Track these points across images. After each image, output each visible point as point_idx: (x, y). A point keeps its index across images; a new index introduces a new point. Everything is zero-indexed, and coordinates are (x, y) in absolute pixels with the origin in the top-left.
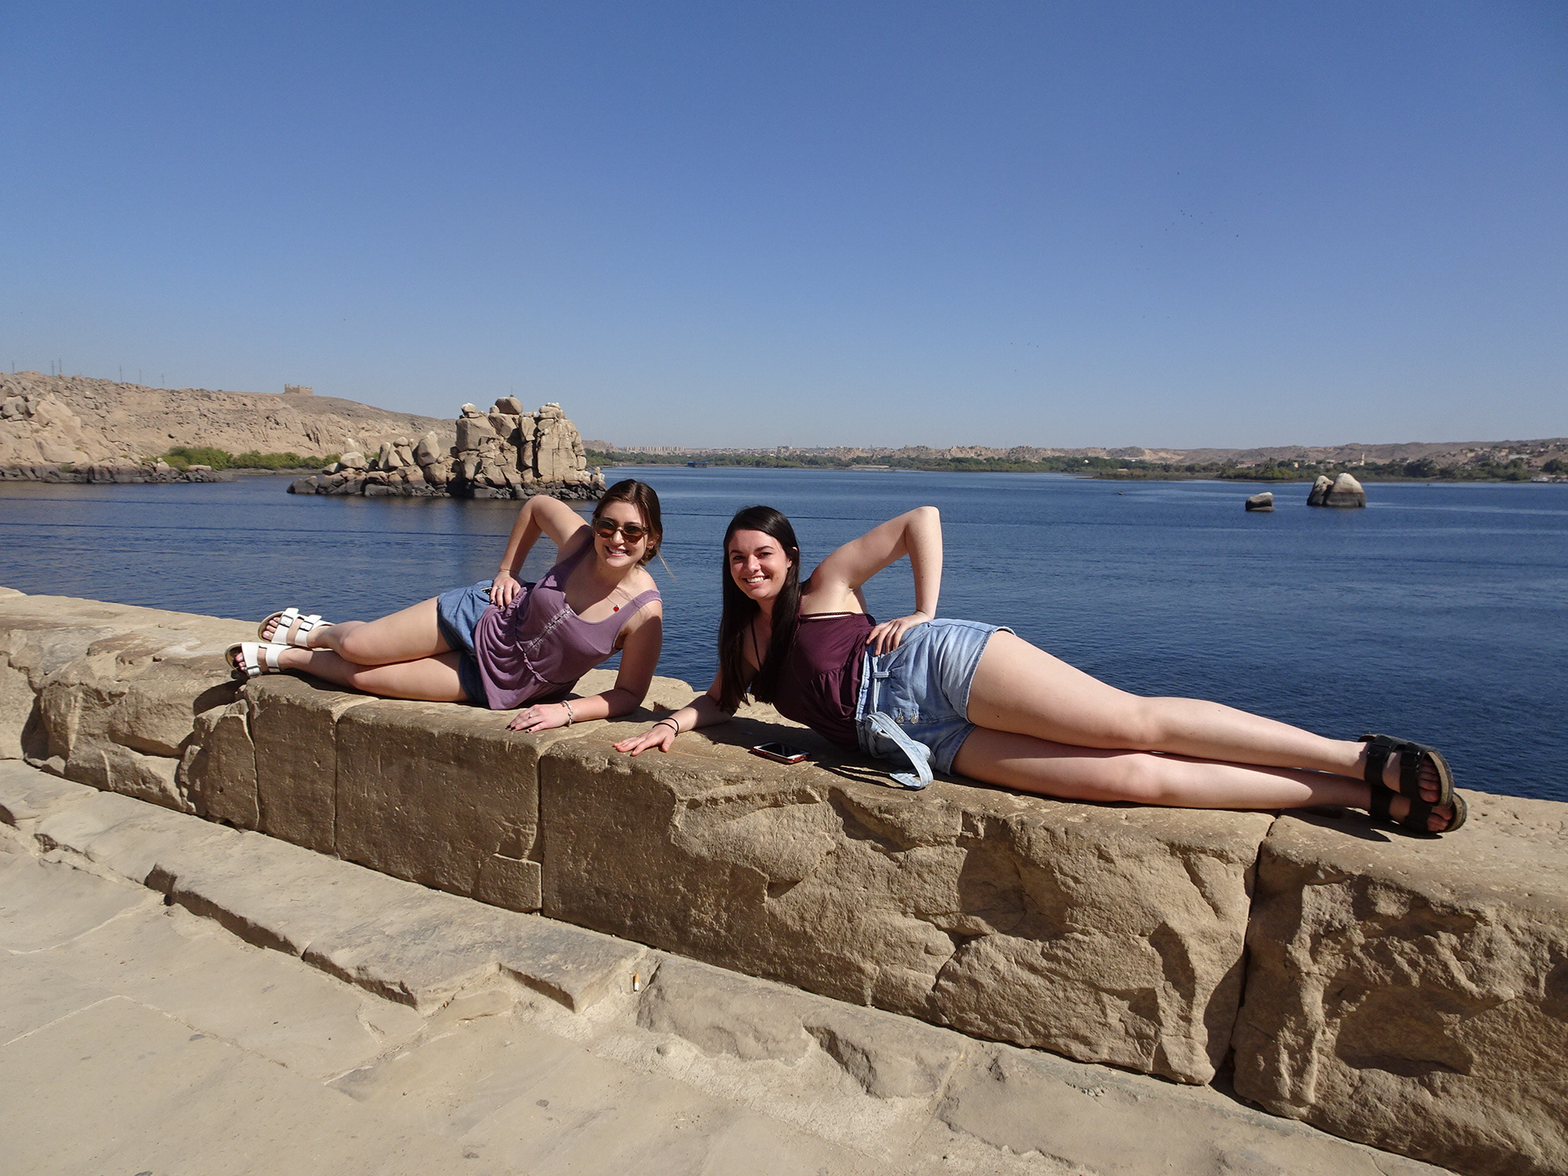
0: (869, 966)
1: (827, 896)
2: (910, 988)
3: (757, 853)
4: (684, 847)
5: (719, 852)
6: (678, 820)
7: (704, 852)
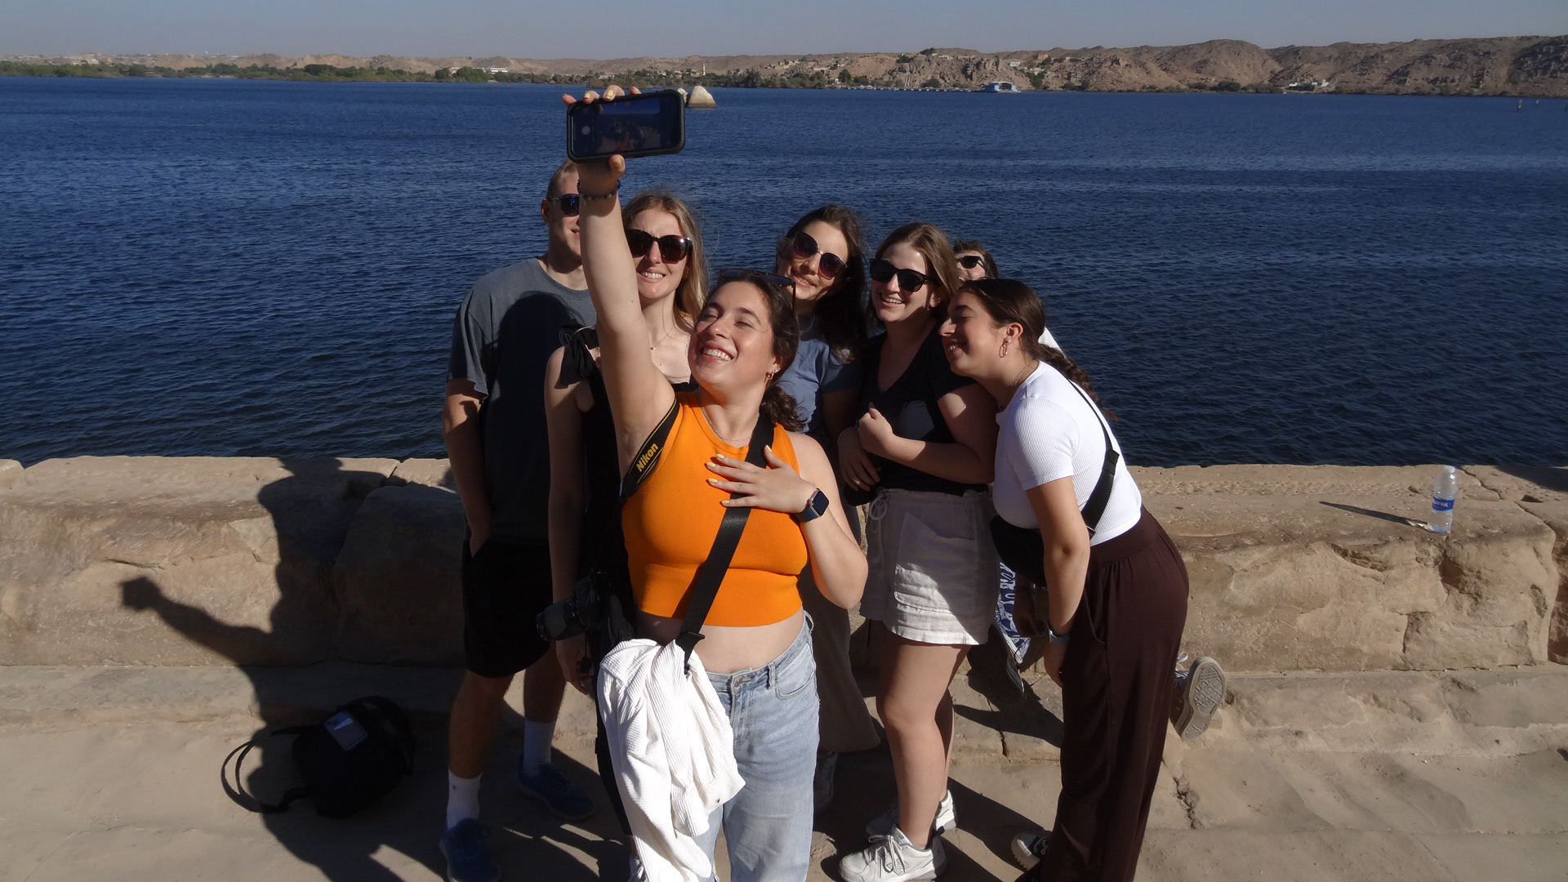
0: (1365, 648)
1: (1339, 612)
2: (1391, 655)
3: (1292, 595)
4: (1235, 602)
5: (1263, 601)
6: (1232, 586)
7: (1252, 602)
